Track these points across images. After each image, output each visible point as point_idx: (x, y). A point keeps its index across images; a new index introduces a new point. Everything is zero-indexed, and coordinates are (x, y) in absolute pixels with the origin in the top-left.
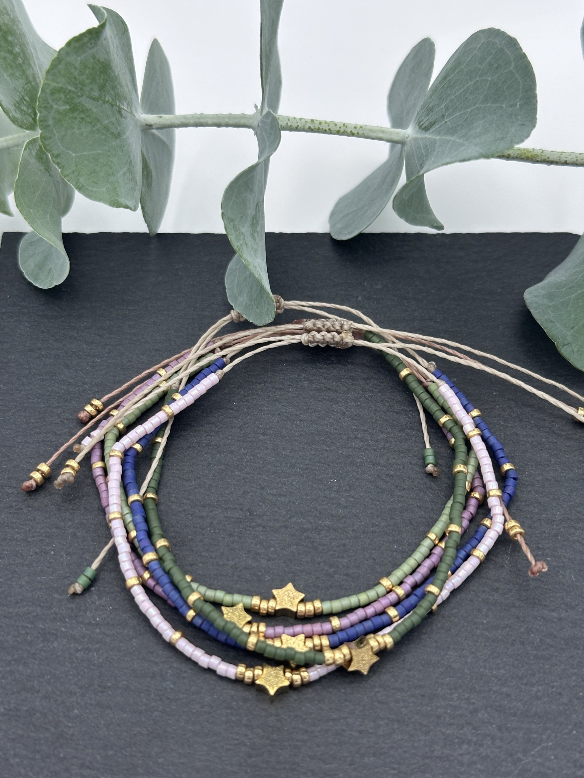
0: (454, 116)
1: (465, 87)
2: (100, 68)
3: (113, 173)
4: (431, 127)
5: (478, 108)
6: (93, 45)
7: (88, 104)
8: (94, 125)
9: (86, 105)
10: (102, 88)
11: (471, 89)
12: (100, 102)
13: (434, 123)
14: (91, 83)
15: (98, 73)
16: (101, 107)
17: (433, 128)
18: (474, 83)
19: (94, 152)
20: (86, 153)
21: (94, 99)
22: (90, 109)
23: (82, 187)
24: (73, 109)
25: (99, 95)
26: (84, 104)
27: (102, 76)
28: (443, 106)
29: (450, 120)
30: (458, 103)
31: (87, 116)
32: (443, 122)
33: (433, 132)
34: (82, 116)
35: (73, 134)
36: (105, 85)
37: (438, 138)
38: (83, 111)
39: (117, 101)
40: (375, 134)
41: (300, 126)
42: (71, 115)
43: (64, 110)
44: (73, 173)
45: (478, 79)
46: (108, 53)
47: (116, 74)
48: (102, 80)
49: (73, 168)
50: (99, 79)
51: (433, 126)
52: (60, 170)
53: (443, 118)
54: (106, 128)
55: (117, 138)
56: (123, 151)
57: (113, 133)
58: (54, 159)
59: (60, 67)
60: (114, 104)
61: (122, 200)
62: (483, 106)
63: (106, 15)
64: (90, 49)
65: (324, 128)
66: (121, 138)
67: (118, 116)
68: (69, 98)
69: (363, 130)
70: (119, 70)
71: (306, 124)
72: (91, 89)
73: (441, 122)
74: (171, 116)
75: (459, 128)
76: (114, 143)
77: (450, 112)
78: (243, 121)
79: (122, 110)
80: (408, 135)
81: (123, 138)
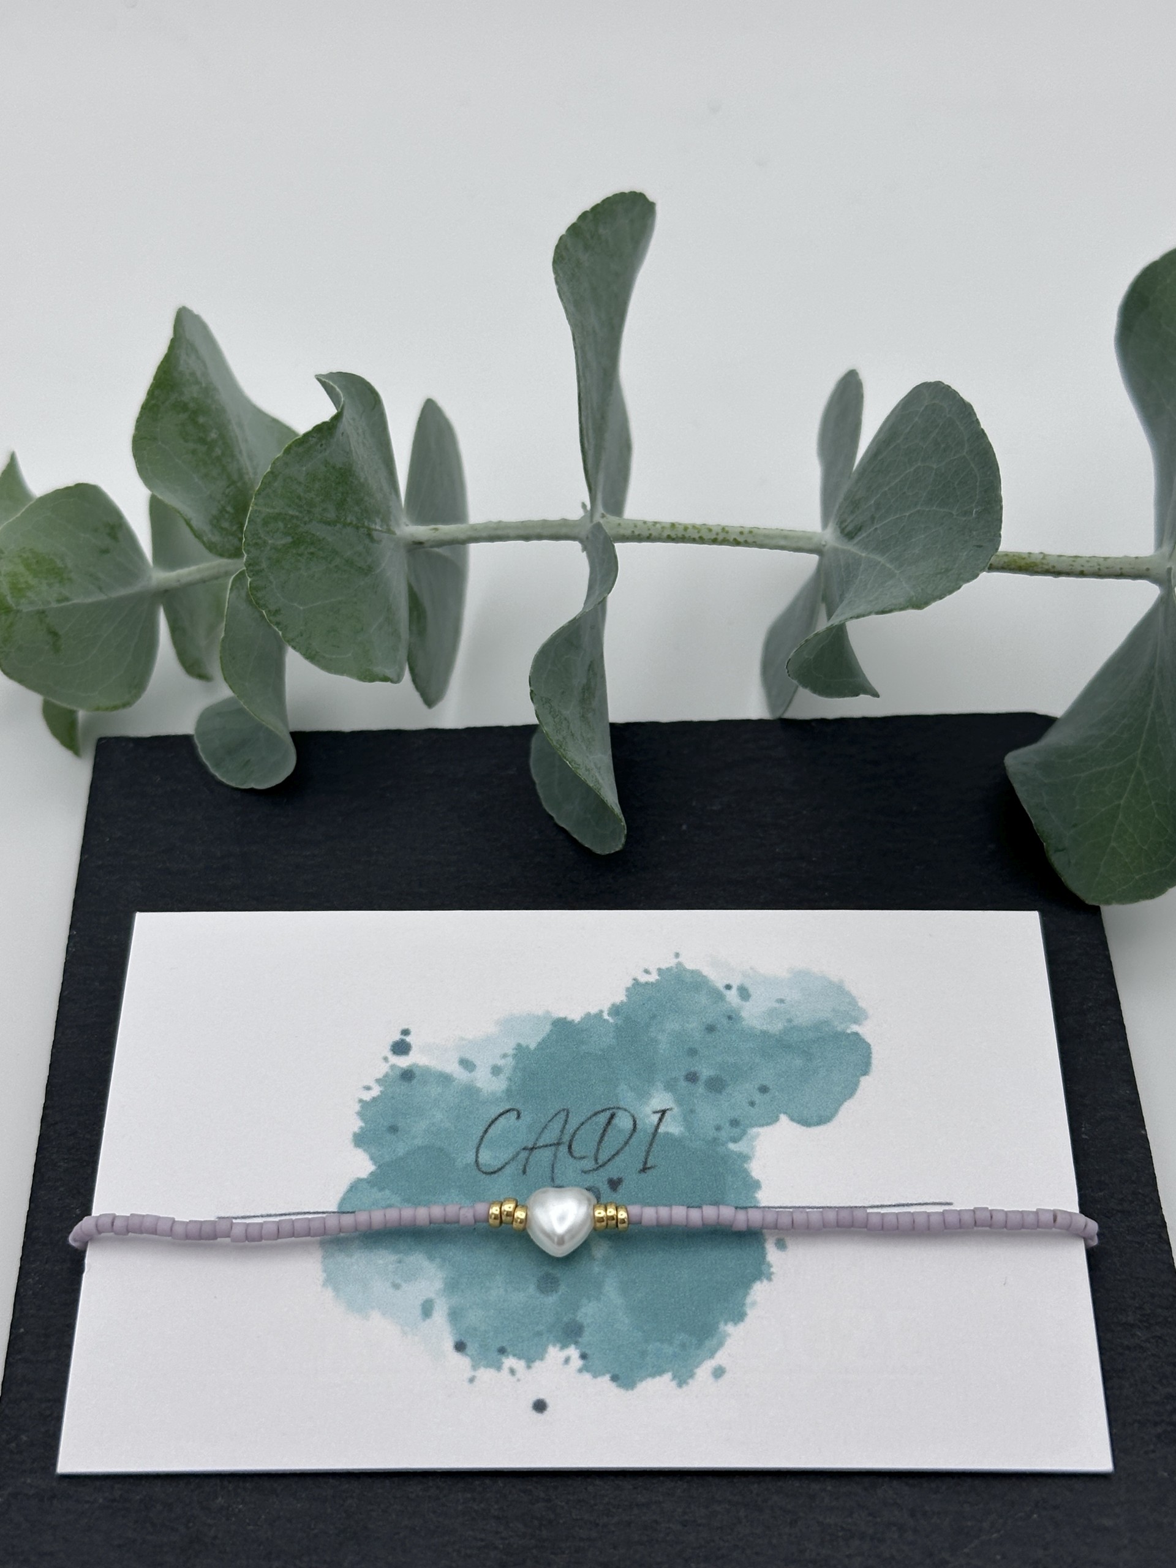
0: (888, 521)
1: (902, 476)
2: (337, 478)
3: (362, 629)
4: (856, 534)
5: (918, 511)
6: (324, 447)
7: (320, 531)
8: (331, 560)
9: (318, 533)
10: (341, 505)
11: (910, 479)
12: (339, 526)
13: (861, 527)
14: (323, 501)
15: (333, 485)
16: (341, 533)
18: (915, 471)
19: (333, 600)
20: (320, 603)
21: (328, 523)
22: (324, 539)
24: (296, 543)
25: (337, 516)
26: (312, 532)
27: (340, 489)
28: (873, 502)
29: (881, 527)
30: (892, 501)
31: (319, 549)
32: (872, 529)
33: (857, 543)
34: (312, 550)
35: (299, 578)
36: (345, 500)
37: (863, 555)
38: (312, 543)
39: (364, 520)
40: (774, 542)
41: (655, 534)
42: (294, 552)
43: (284, 545)
44: (302, 635)
45: (919, 464)
46: (348, 453)
47: (362, 480)
48: (339, 494)
49: (301, 628)
50: (336, 493)
51: (859, 533)
52: (280, 633)
53: (873, 523)
54: (349, 562)
55: (366, 575)
56: (376, 592)
57: (360, 568)
58: (271, 618)
59: (276, 484)
60: (360, 525)
61: (378, 669)
62: (927, 510)
63: (343, 400)
64: (321, 452)
65: (692, 537)
66: (373, 573)
67: (367, 541)
68: (291, 527)
69: (754, 536)
70: (366, 473)
71: (663, 531)
72: (324, 510)
73: (870, 528)
74: (452, 526)
75: (892, 544)
76: (363, 583)
77: (881, 513)
78: (564, 531)
79: (373, 532)
80: (827, 542)
81: (377, 571)
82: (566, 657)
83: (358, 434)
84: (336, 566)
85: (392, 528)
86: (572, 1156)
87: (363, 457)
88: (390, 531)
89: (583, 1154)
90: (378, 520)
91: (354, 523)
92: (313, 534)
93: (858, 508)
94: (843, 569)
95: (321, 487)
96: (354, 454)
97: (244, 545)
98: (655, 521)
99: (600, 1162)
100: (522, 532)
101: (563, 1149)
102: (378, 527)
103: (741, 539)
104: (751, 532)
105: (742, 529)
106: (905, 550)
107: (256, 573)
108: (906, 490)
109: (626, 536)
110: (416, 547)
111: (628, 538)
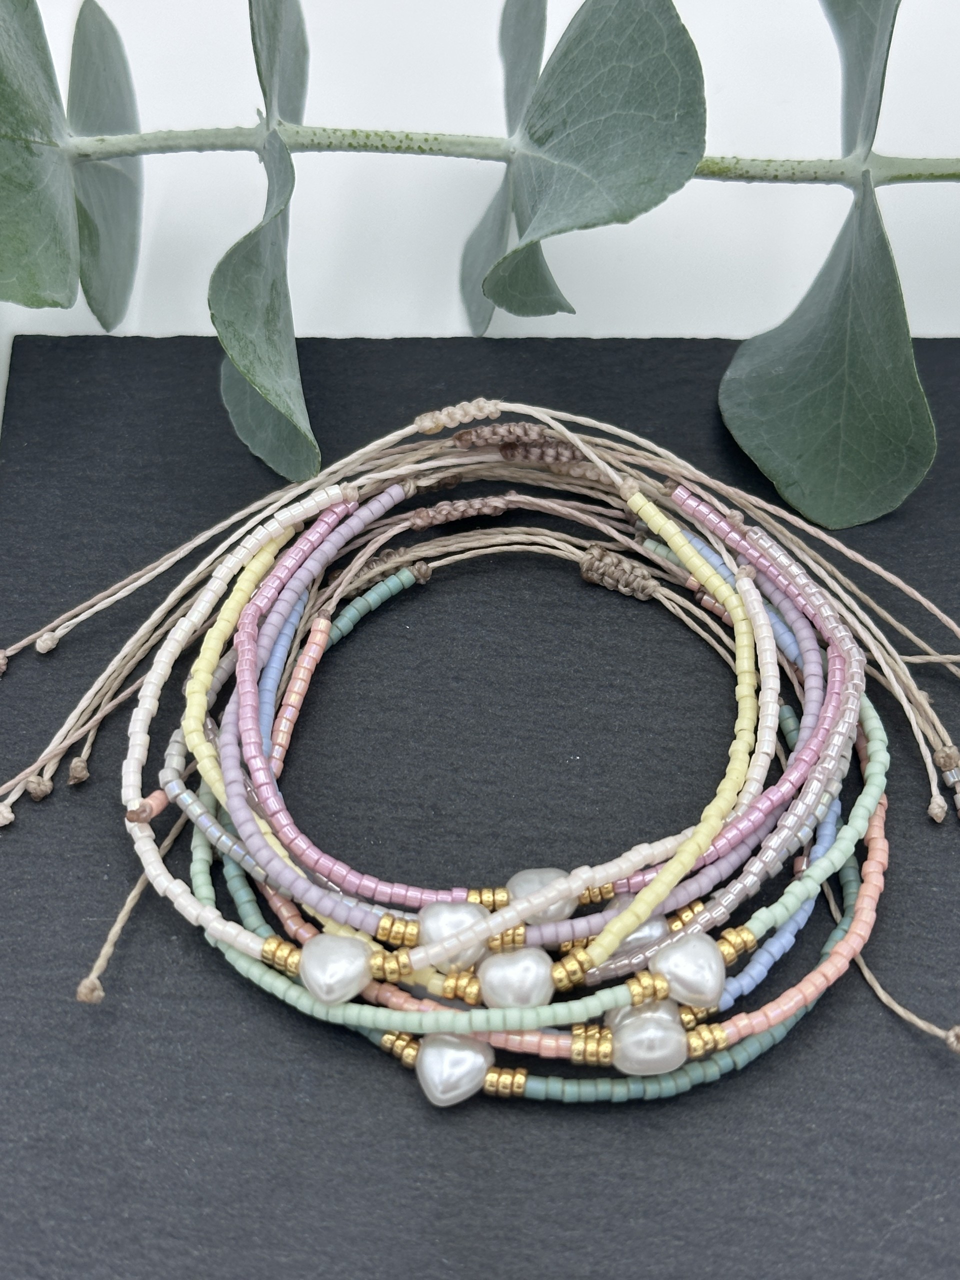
0: (581, 125)
1: (596, 76)
3: (27, 251)
4: (547, 140)
5: (617, 115)
11: (605, 79)
13: (553, 133)
17: (550, 142)
18: (609, 71)
28: (563, 105)
29: (574, 132)
30: (586, 103)
32: (564, 135)
33: (549, 150)
37: (556, 162)
39: (21, 131)
41: (335, 142)
45: (614, 64)
47: (16, 87)
51: (551, 139)
53: (565, 128)
54: (8, 179)
55: (28, 191)
56: (40, 210)
57: (20, 184)
60: (17, 137)
61: (47, 294)
62: (624, 113)
65: (375, 145)
66: (35, 190)
67: (25, 155)
69: (439, 144)
70: (20, 78)
71: (344, 139)
73: (562, 134)
74: (120, 136)
75: (588, 150)
76: (23, 201)
77: (573, 117)
78: (239, 140)
79: (32, 144)
80: (514, 148)
81: (39, 188)
82: (246, 276)
85: (54, 140)
88: (51, 143)
90: (37, 132)
91: (11, 135)
93: (548, 112)
94: (534, 179)
98: (335, 128)
102: (37, 139)
103: (424, 147)
104: (436, 139)
105: (427, 136)
106: (602, 158)
108: (600, 92)
109: (303, 145)
110: (82, 159)
111: (307, 147)
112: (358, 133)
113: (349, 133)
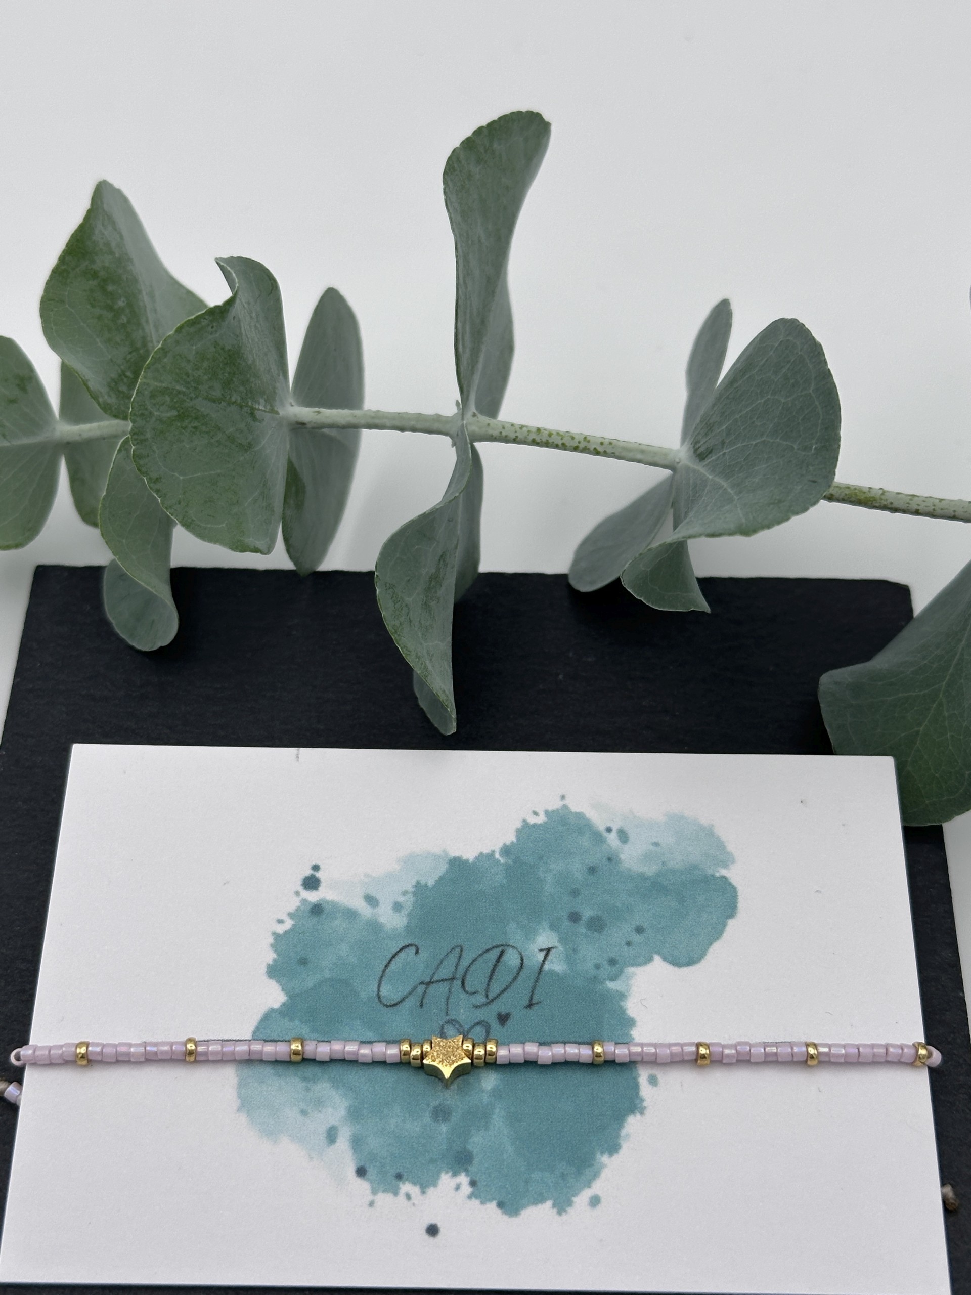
0: (736, 446)
1: (754, 405)
2: (225, 358)
3: (238, 502)
4: (707, 456)
5: (764, 441)
6: (215, 328)
7: (204, 407)
8: (213, 435)
9: (203, 409)
10: (227, 384)
11: (760, 410)
12: (223, 404)
13: (712, 450)
14: (210, 379)
15: (221, 365)
16: (225, 410)
17: (709, 458)
18: (765, 402)
19: (213, 472)
20: (199, 474)
21: (214, 401)
22: (208, 415)
23: (191, 523)
25: (222, 395)
26: (198, 408)
27: (228, 369)
28: (724, 427)
29: (729, 452)
30: (742, 428)
31: (203, 425)
32: (721, 453)
33: (706, 465)
34: (196, 424)
35: (181, 449)
36: (232, 380)
37: (710, 477)
38: (196, 418)
39: (249, 400)
40: (630, 455)
41: (520, 436)
42: (179, 424)
43: (169, 418)
44: (179, 504)
45: (769, 396)
46: (237, 336)
47: (250, 362)
48: (227, 375)
49: (180, 496)
50: (223, 373)
51: (710, 456)
52: (159, 501)
53: (723, 447)
54: (231, 439)
55: (246, 451)
56: (254, 468)
57: (241, 444)
58: (152, 485)
59: (166, 360)
60: (244, 404)
61: (250, 541)
62: (771, 441)
63: (237, 285)
64: (211, 334)
65: (556, 442)
66: (253, 450)
67: (249, 420)
68: (177, 402)
69: (613, 448)
70: (255, 355)
71: (528, 435)
72: (211, 387)
73: (719, 452)
74: (334, 411)
75: (737, 470)
76: (241, 459)
77: (730, 439)
78: (436, 426)
79: (256, 411)
80: (680, 459)
81: (256, 449)
82: (417, 547)
83: (251, 317)
84: (217, 441)
85: (276, 409)
86: (465, 991)
87: (253, 340)
88: (273, 411)
89: (473, 990)
90: (262, 401)
91: (239, 402)
92: (198, 410)
93: (712, 431)
94: (691, 489)
95: (209, 366)
96: (244, 337)
97: (130, 415)
98: (522, 424)
99: (490, 997)
100: (397, 423)
101: (458, 983)
102: (261, 408)
103: (600, 449)
104: (610, 444)
105: (602, 440)
106: (746, 478)
107: (140, 442)
108: (755, 419)
109: (492, 436)
110: (299, 427)
111: (495, 438)
112: (542, 431)
113: (534, 430)
